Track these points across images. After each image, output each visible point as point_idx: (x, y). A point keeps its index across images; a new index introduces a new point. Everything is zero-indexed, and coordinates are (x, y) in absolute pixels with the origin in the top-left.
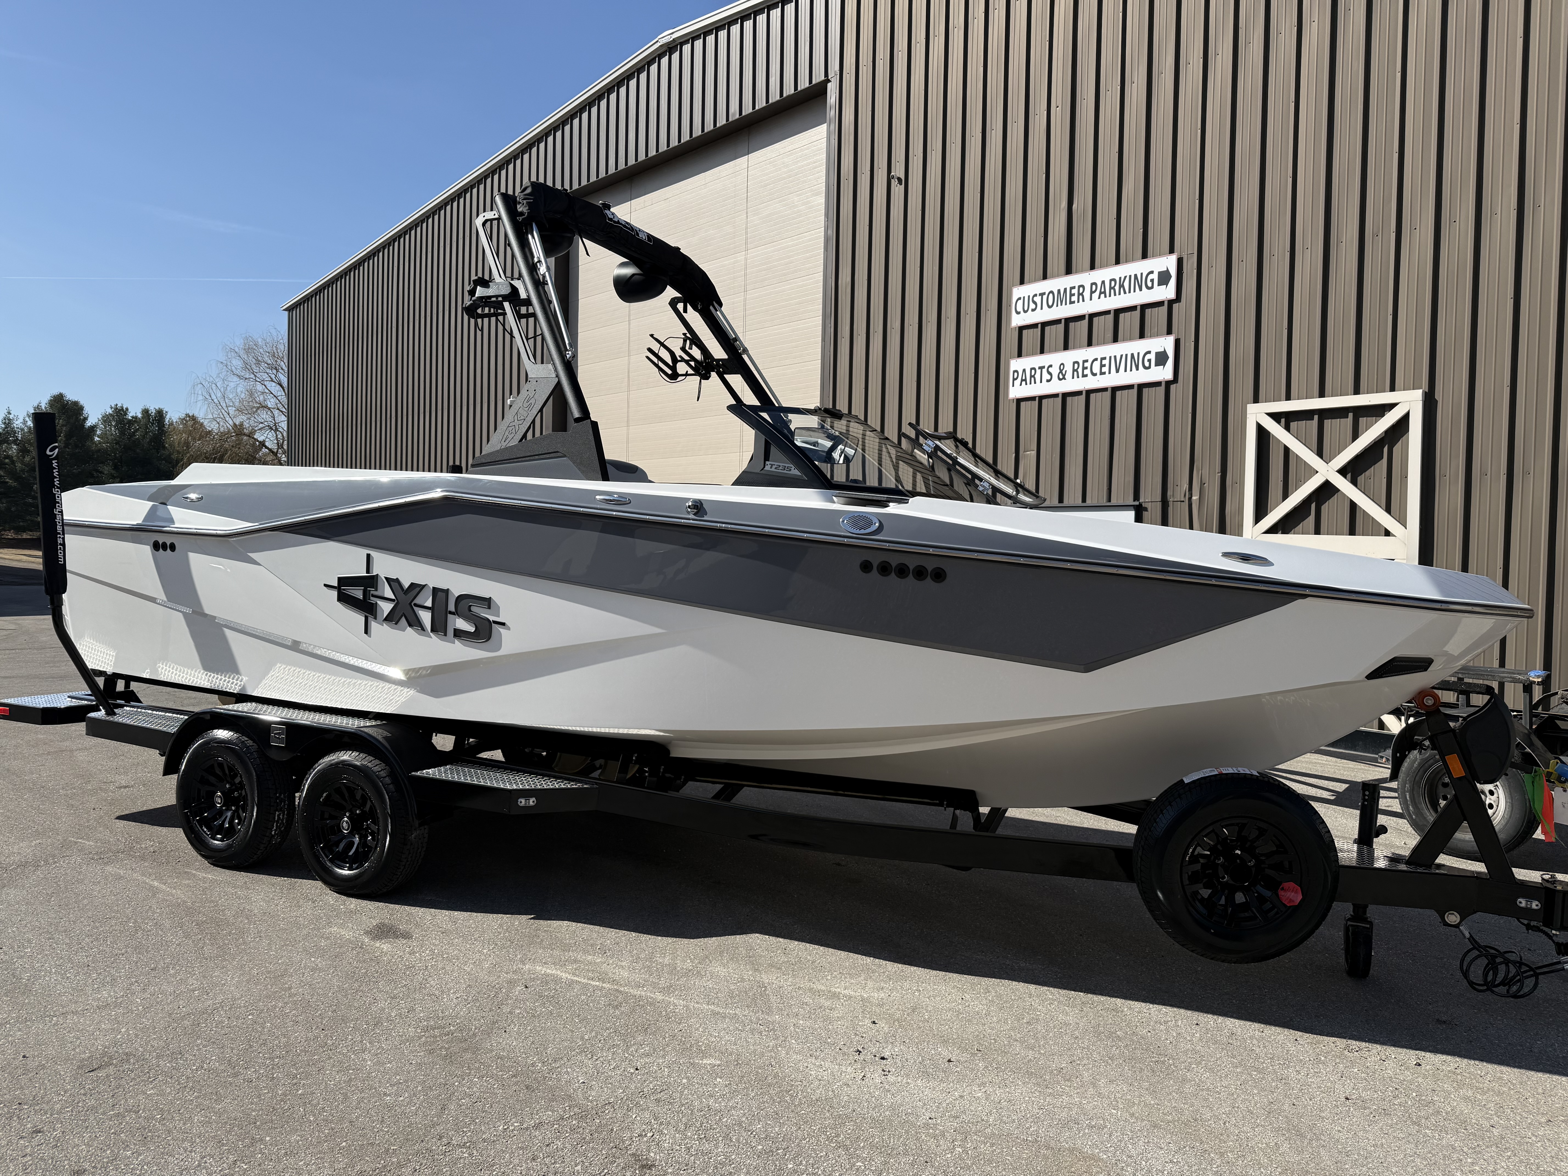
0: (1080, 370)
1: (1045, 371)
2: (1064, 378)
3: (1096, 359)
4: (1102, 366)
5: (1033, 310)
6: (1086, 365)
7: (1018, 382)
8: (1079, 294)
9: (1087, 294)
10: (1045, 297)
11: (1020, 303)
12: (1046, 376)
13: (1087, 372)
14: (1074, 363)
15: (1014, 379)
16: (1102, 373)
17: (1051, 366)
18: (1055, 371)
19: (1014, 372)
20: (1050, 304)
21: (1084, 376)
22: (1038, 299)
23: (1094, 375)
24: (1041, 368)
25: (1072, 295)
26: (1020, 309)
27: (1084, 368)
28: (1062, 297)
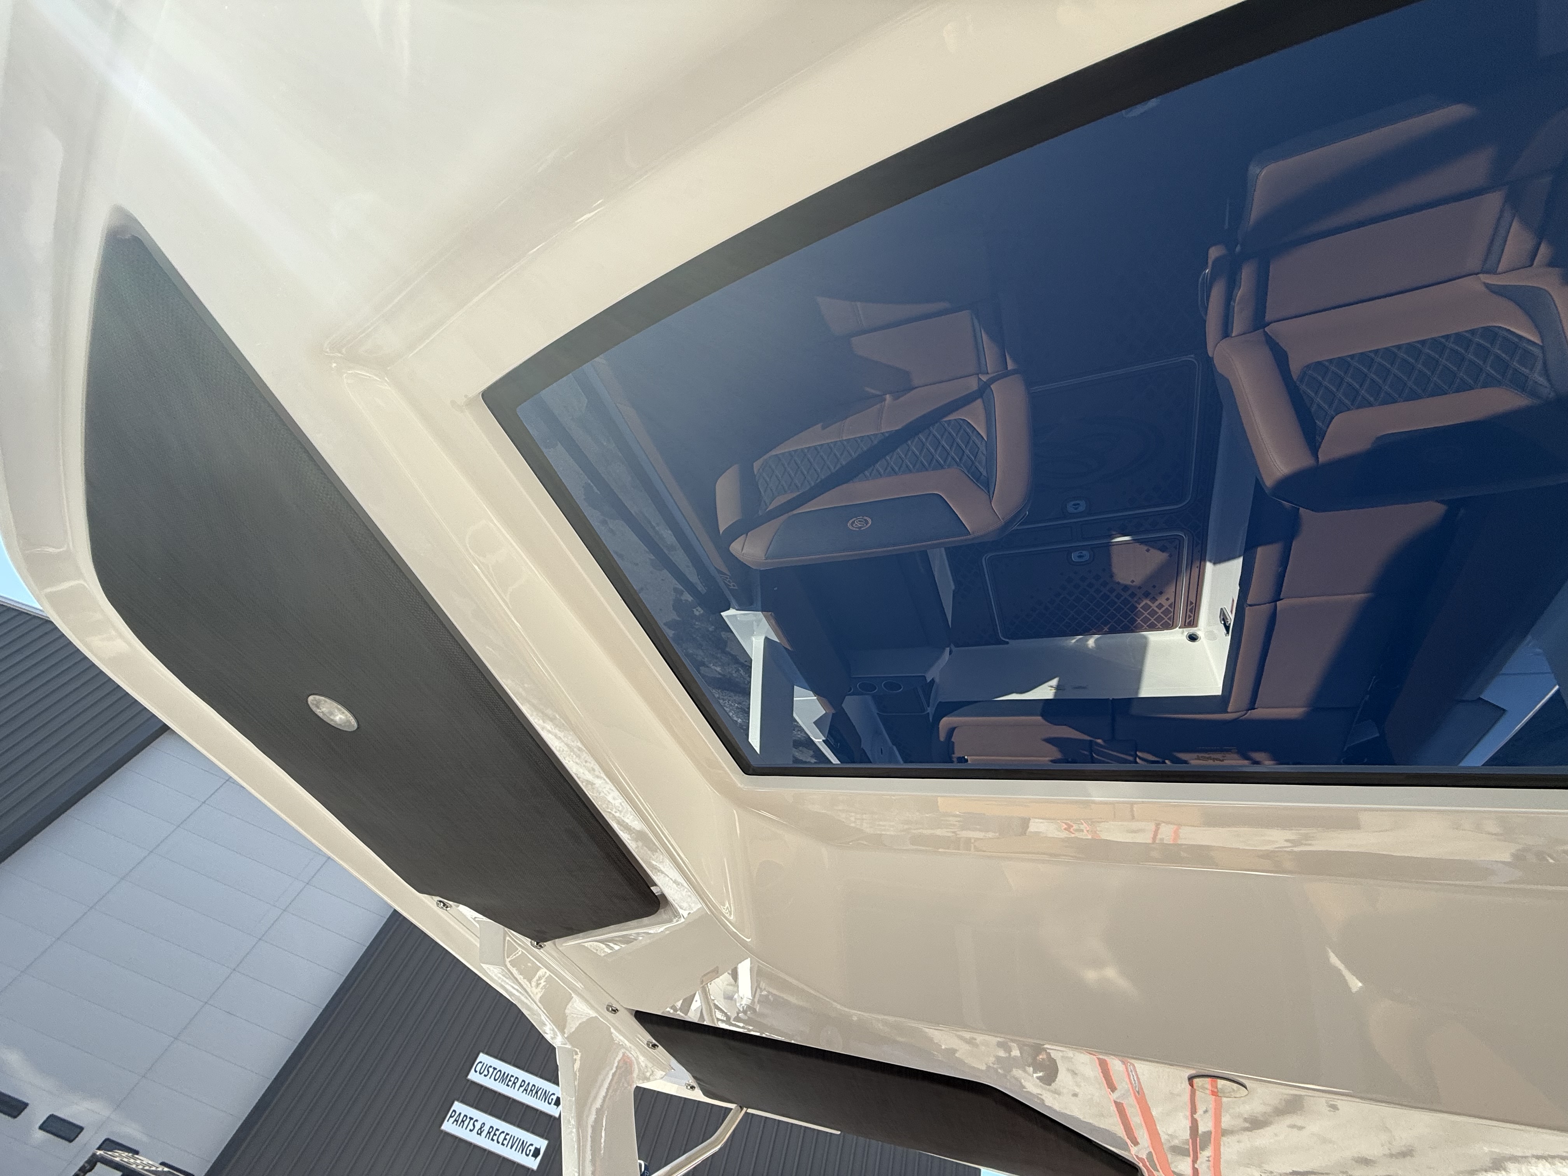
0: (492, 1134)
1: (472, 1122)
2: (480, 1134)
3: (503, 1132)
4: (505, 1139)
5: (485, 1076)
6: (497, 1132)
7: (452, 1120)
8: (514, 1083)
9: (518, 1085)
10: (496, 1071)
11: (480, 1065)
12: (471, 1127)
14: (491, 1127)
15: (451, 1117)
17: (477, 1121)
18: (478, 1126)
19: (454, 1111)
20: (496, 1078)
22: (491, 1070)
23: (498, 1142)
24: (471, 1119)
25: (510, 1080)
26: (478, 1069)
27: (495, 1134)
28: (504, 1078)
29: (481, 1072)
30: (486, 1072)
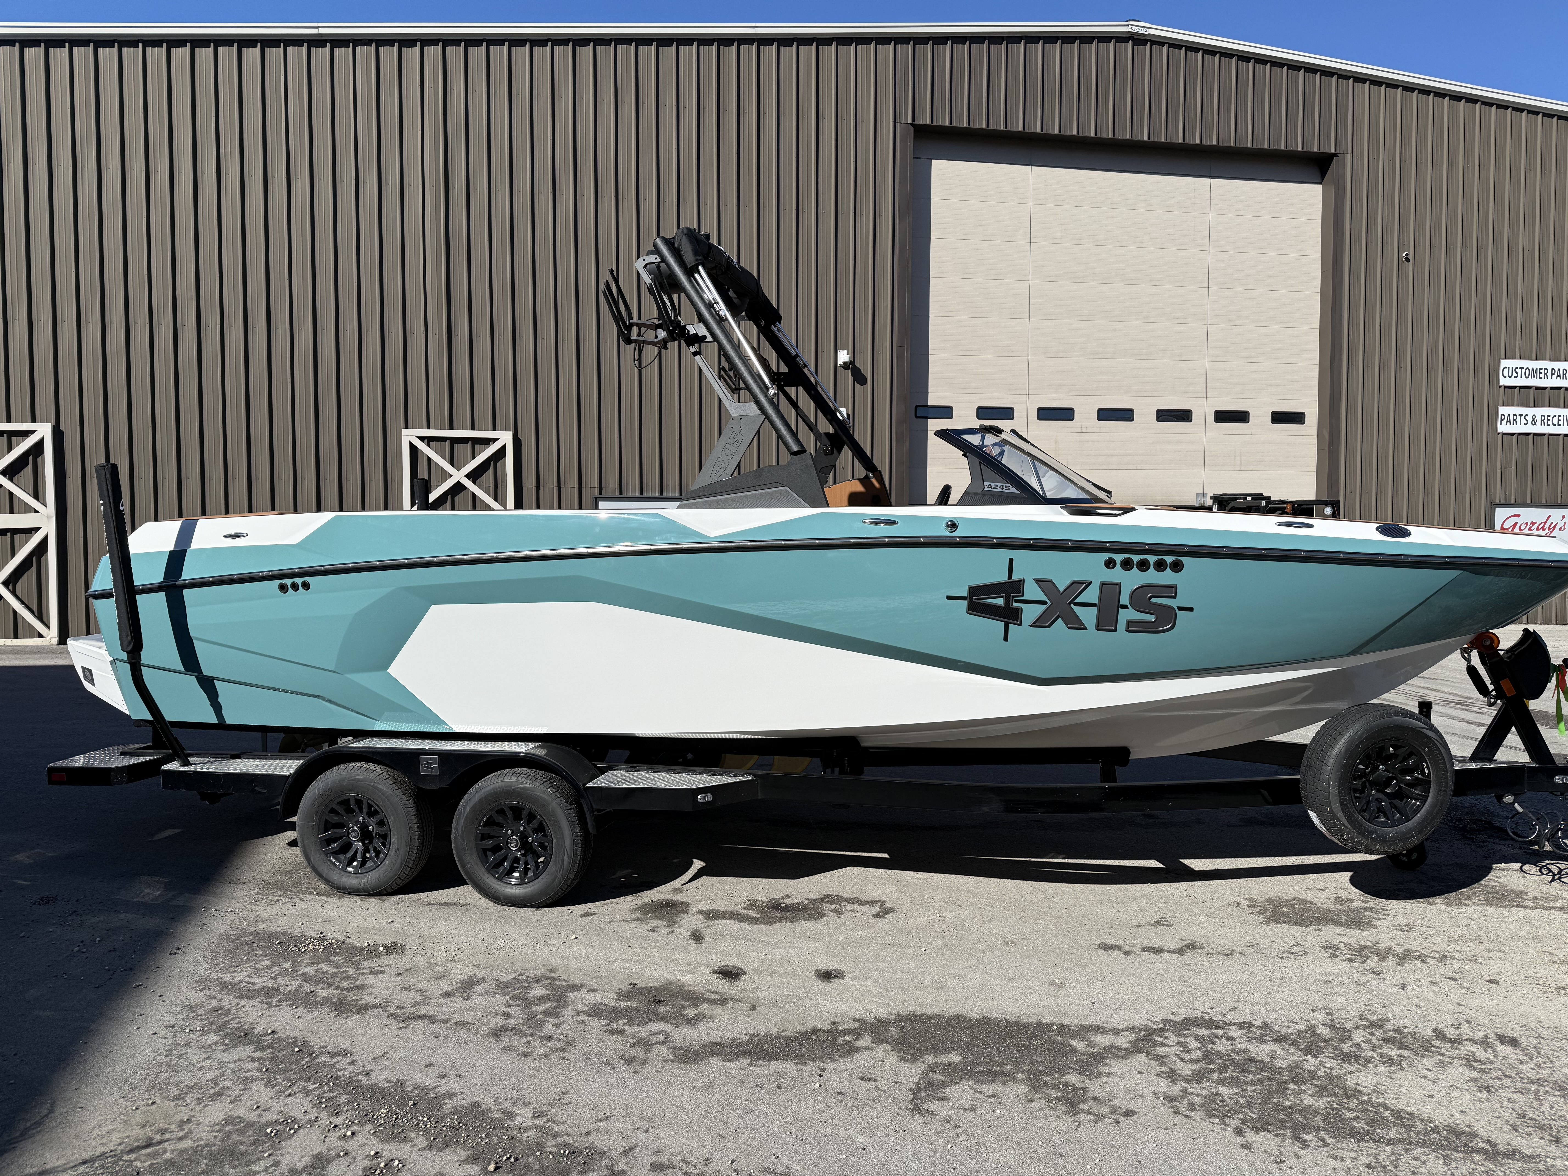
0: (1546, 421)
1: (1523, 417)
2: (1535, 424)
3: (1555, 416)
4: (1559, 420)
5: (1515, 377)
6: (1549, 418)
7: (1504, 422)
8: (1545, 374)
9: (1549, 374)
10: (1523, 371)
11: (1506, 371)
12: (1524, 421)
13: (1550, 422)
14: (1542, 416)
15: (1502, 420)
16: (1559, 425)
17: (1527, 415)
18: (1530, 419)
19: (1502, 415)
20: (1527, 375)
21: (1548, 425)
22: (1519, 371)
23: (1555, 425)
24: (1521, 415)
25: (1541, 373)
26: (1506, 373)
27: (1548, 420)
28: (1534, 373)
29: (1510, 375)
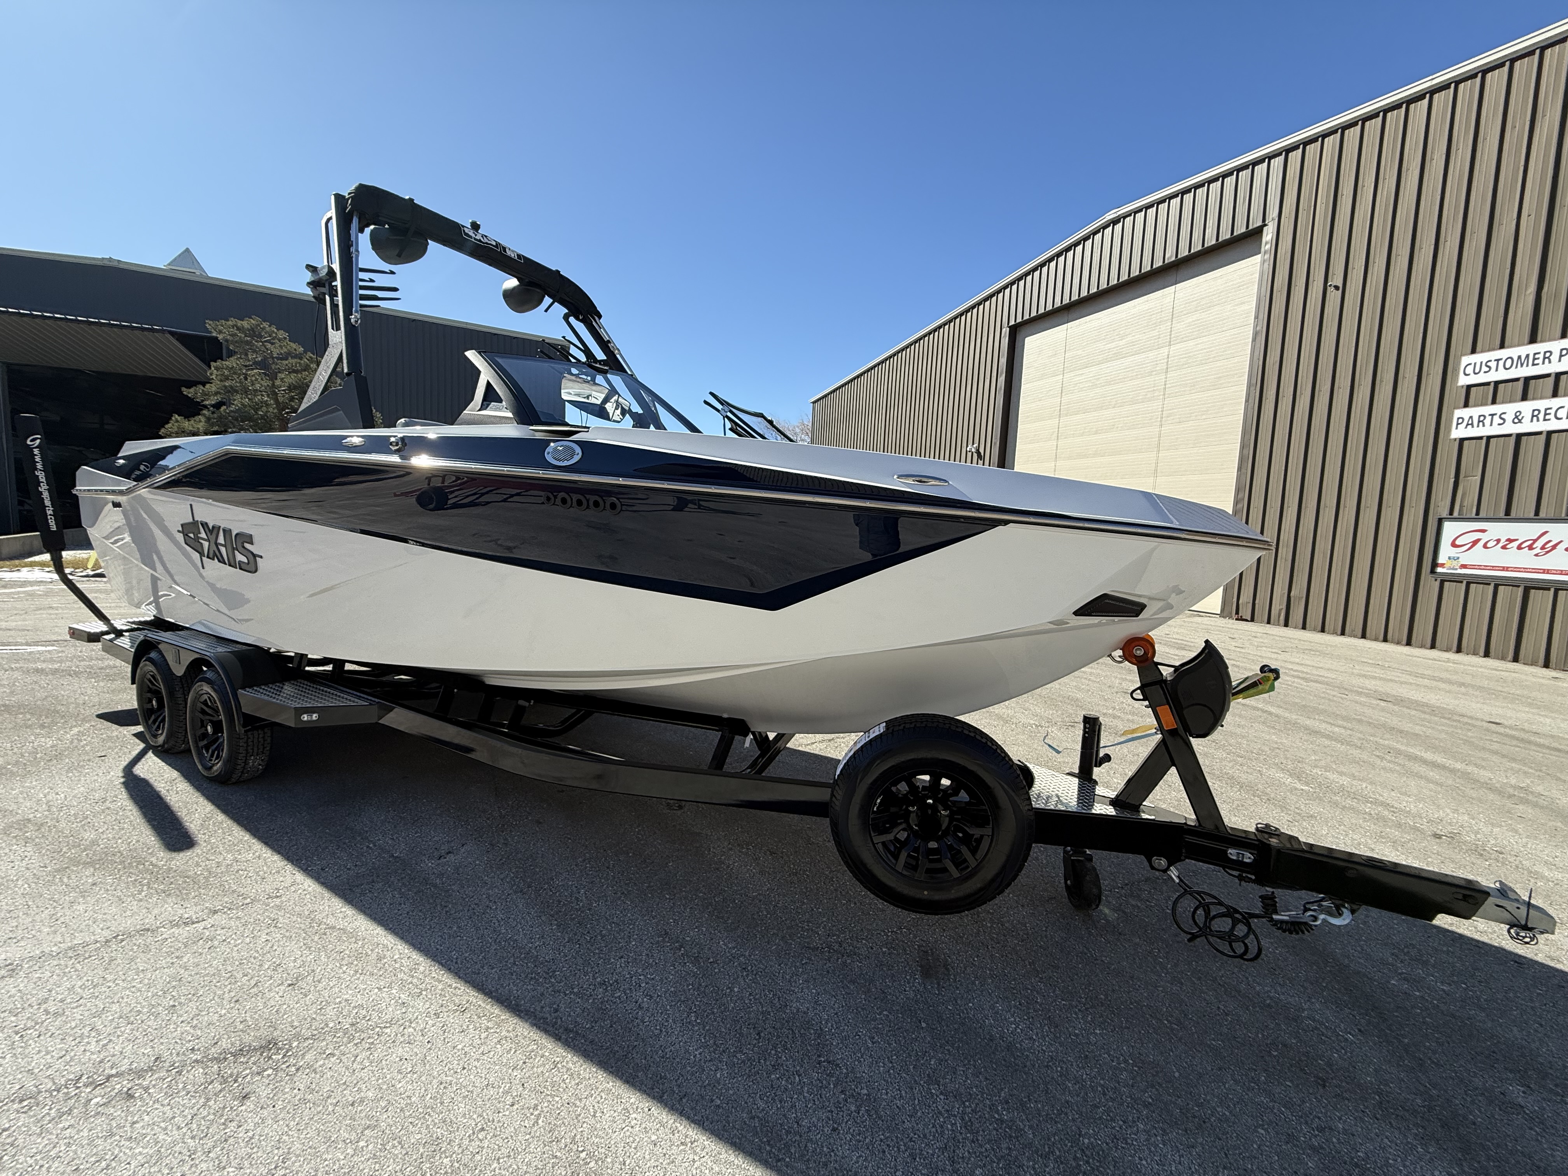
0: (1541, 416)
2: (1520, 421)
3: (1562, 407)
5: (1486, 372)
7: (1462, 426)
8: (1545, 358)
9: (1555, 357)
10: (1501, 362)
11: (1470, 367)
12: (1498, 421)
13: (1550, 417)
14: (1534, 411)
18: (1509, 417)
19: (1459, 418)
20: (1508, 367)
21: (1546, 420)
22: (1492, 364)
23: (1559, 419)
24: (1492, 415)
25: (1535, 359)
26: (1469, 372)
27: (1547, 414)
28: (1520, 361)
29: (1477, 371)
30: (1485, 369)
